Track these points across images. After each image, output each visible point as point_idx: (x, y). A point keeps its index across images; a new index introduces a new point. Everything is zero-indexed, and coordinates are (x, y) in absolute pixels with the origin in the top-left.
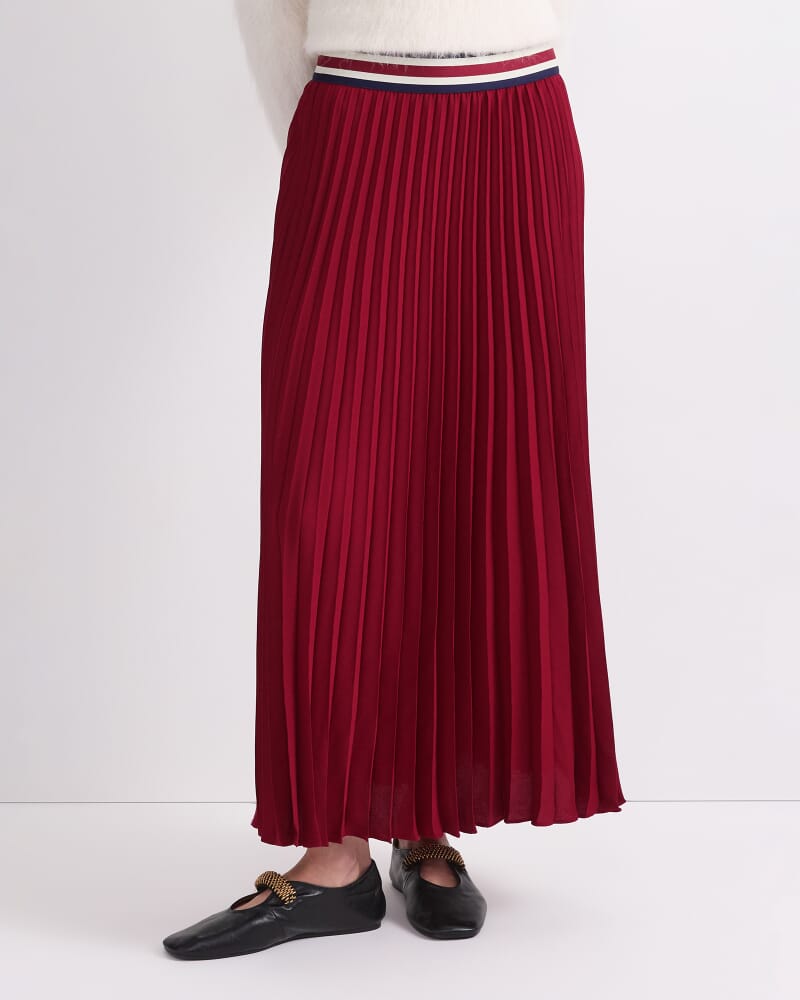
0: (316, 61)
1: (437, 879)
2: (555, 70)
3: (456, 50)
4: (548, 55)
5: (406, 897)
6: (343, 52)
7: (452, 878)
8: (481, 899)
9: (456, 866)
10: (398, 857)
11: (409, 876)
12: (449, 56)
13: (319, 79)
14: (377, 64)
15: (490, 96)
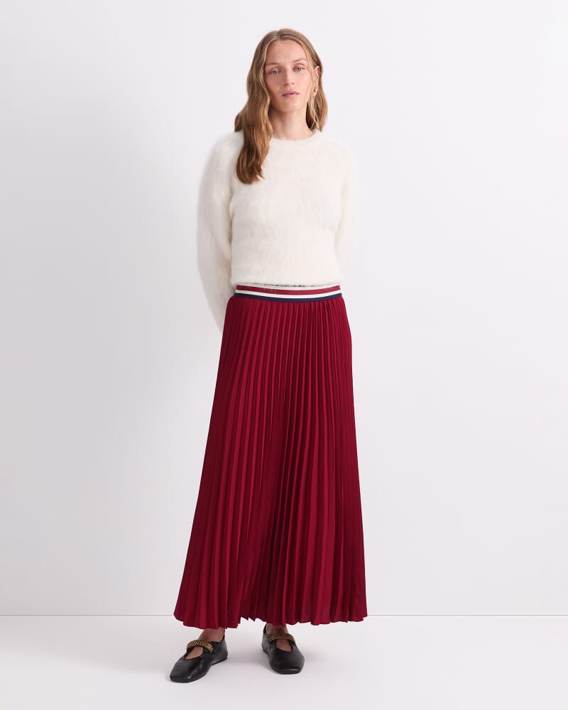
0: (235, 287)
1: (285, 647)
2: (340, 295)
3: (298, 284)
4: (337, 288)
5: (269, 656)
6: (247, 283)
7: (290, 647)
8: (302, 657)
9: (291, 642)
10: (265, 639)
11: (270, 647)
12: (295, 286)
13: (237, 295)
14: (262, 289)
15: (312, 304)
